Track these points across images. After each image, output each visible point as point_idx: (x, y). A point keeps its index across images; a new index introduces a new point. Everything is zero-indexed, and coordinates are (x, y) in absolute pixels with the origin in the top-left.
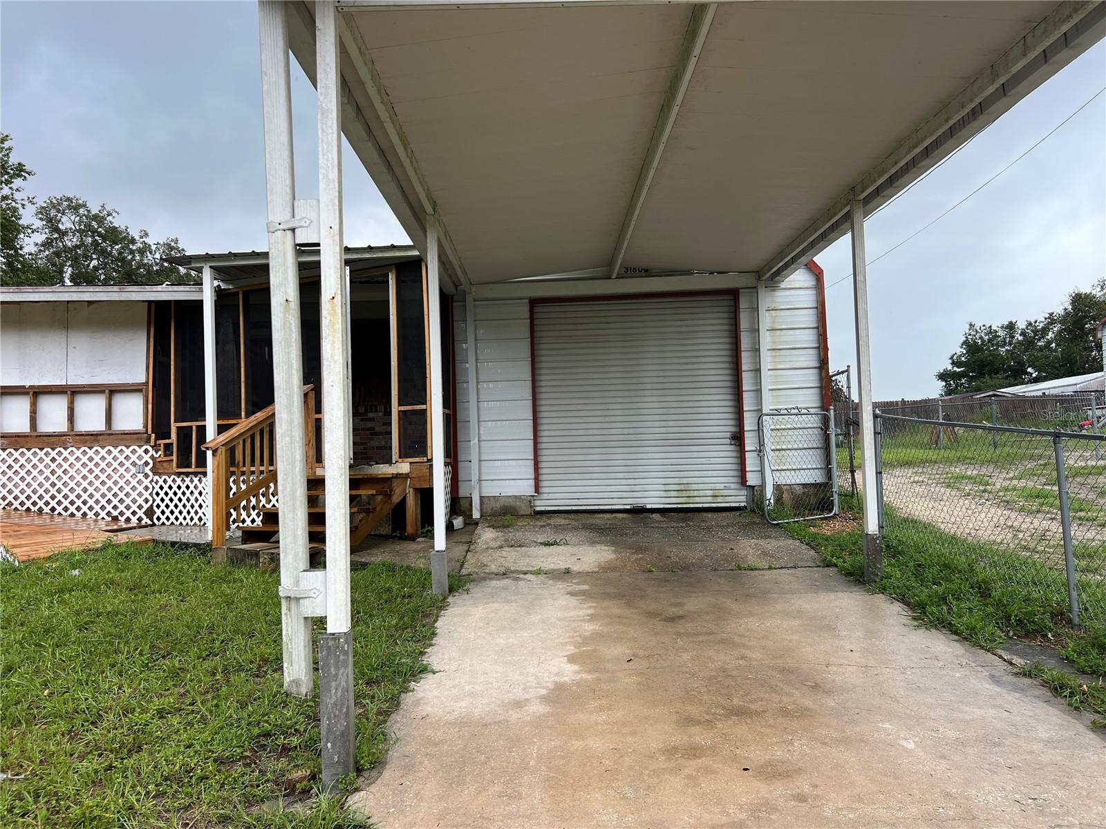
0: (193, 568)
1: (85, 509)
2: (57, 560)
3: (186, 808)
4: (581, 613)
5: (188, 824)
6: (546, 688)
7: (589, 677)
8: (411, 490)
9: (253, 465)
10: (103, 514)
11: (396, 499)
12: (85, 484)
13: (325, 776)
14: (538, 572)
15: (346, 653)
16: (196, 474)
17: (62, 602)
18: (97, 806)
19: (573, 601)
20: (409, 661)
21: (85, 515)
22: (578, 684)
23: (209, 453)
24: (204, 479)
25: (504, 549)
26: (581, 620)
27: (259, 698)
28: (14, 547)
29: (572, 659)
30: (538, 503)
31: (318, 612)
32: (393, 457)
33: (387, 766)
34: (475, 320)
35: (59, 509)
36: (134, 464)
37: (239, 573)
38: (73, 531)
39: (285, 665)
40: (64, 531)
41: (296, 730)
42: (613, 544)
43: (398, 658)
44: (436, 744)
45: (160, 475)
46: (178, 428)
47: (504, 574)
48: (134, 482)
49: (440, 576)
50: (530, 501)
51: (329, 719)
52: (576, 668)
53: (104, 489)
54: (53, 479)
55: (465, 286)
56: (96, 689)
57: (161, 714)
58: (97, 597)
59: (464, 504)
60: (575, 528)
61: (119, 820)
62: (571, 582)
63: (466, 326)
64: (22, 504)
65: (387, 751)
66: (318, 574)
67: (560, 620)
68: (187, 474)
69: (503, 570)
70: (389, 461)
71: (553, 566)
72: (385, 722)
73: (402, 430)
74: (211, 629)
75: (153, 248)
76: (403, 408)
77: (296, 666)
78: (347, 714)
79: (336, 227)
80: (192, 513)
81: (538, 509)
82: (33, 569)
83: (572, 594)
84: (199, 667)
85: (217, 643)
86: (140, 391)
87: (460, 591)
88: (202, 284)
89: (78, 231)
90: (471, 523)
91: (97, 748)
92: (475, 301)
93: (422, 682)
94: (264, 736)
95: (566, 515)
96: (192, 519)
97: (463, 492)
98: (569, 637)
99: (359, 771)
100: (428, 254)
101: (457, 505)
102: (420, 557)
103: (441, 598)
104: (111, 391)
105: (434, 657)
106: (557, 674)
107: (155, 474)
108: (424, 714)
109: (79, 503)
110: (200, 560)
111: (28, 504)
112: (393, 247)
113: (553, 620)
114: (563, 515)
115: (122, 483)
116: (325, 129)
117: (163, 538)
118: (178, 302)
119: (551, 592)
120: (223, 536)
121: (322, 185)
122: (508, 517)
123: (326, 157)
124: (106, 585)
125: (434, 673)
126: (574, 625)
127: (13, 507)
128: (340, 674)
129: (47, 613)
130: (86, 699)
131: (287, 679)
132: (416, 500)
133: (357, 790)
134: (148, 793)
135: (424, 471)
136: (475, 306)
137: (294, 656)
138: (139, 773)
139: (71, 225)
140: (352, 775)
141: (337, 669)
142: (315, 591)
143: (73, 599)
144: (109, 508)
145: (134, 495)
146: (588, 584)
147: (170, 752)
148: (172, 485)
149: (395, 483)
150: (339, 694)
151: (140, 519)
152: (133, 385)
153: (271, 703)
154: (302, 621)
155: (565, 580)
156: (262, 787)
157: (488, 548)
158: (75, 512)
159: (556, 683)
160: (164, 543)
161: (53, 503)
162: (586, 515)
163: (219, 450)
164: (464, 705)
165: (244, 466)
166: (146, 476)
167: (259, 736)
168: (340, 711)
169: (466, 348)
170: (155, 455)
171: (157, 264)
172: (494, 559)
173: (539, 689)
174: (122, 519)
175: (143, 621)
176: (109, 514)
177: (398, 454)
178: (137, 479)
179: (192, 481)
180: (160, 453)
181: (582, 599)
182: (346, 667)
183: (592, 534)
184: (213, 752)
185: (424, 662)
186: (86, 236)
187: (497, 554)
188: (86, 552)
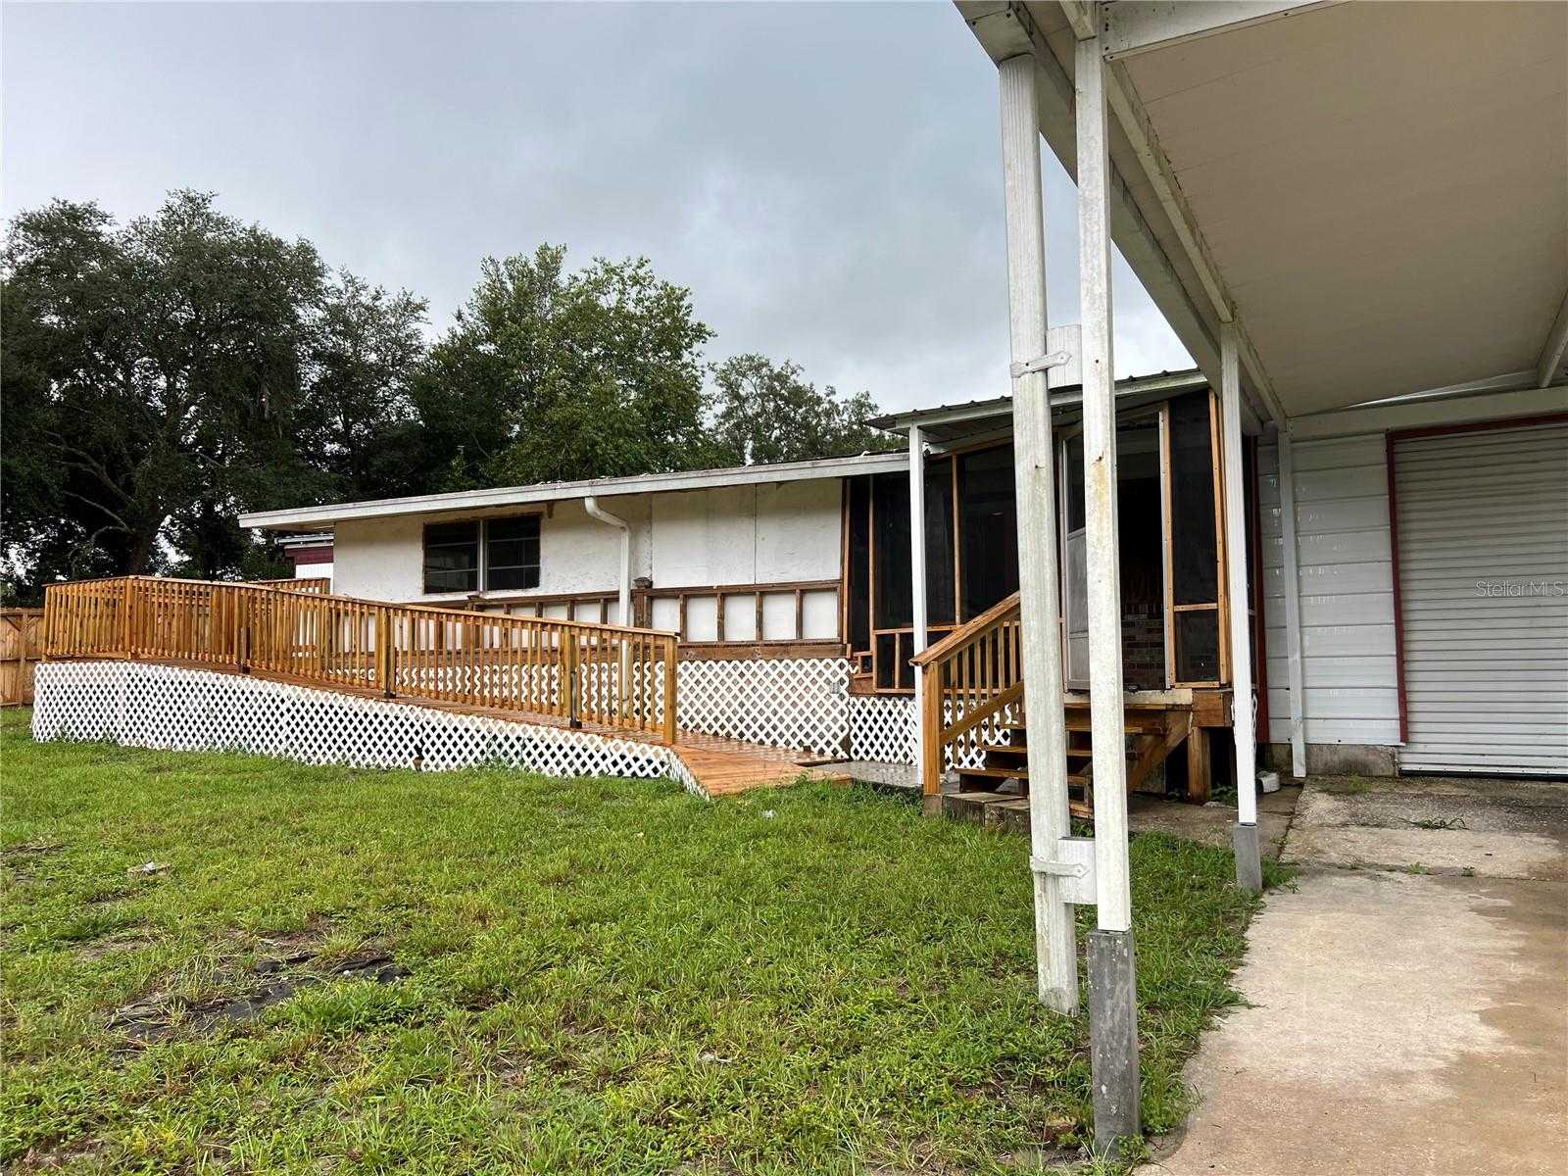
0: (902, 820)
1: (775, 735)
2: (749, 797)
3: (920, 1138)
4: (1501, 944)
5: (922, 1160)
6: (1445, 1059)
7: (1523, 1052)
8: (1196, 729)
9: (972, 686)
10: (794, 743)
11: (1173, 741)
12: (774, 705)
13: (1100, 1131)
14: (1415, 870)
15: (1125, 961)
16: (899, 696)
17: (757, 849)
18: (814, 1113)
19: (1483, 924)
20: (1210, 984)
21: (774, 743)
22: (1504, 1060)
23: (918, 670)
24: (910, 703)
25: (1351, 828)
26: (1501, 957)
27: (999, 1006)
28: (704, 778)
29: (1488, 1018)
30: (1406, 758)
31: (1084, 897)
32: (1167, 679)
33: (1188, 1136)
34: (1293, 472)
35: (748, 735)
36: (828, 681)
37: (959, 832)
38: (765, 763)
39: (1040, 967)
40: (754, 762)
41: (1052, 1059)
42: (1553, 834)
43: (1191, 977)
44: (1262, 1117)
45: (857, 695)
46: (879, 637)
47: (1353, 868)
48: (828, 705)
49: (1248, 861)
50: (1393, 754)
51: (1103, 1051)
52: (1497, 1033)
53: (795, 712)
54: (741, 697)
55: (1277, 420)
56: (803, 966)
57: (879, 1007)
58: (794, 847)
59: (1279, 754)
60: (1481, 804)
61: (841, 1137)
62: (1477, 892)
63: (1278, 481)
64: (710, 727)
65: (1187, 1112)
66: (1081, 845)
67: (1461, 951)
68: (889, 696)
69: (1350, 861)
70: (1160, 685)
71: (1440, 863)
72: (1180, 1068)
73: (1180, 641)
74: (931, 904)
75: (841, 408)
76: (1181, 608)
77: (1055, 969)
78: (1129, 1049)
79: (1104, 360)
80: (896, 748)
81: (1406, 767)
82: (725, 805)
83: (1481, 911)
84: (919, 953)
85: (940, 924)
86: (835, 589)
87: (1281, 887)
88: (908, 450)
89: (760, 395)
90: (1291, 785)
91: (810, 1040)
92: (1293, 442)
93: (1231, 1018)
94: (1009, 1059)
95: (1459, 781)
96: (895, 755)
97: (1276, 735)
98: (1480, 981)
99: (1147, 1134)
100: (1224, 380)
101: (1267, 756)
102: (1215, 831)
103: (1251, 895)
104: (803, 591)
105: (1246, 982)
106: (1462, 1039)
107: (851, 694)
108: (1240, 1067)
109: (768, 728)
110: (909, 809)
111: (716, 727)
112: (1166, 375)
113: (1448, 950)
114: (1454, 781)
115: (814, 704)
116: (1089, 227)
117: (863, 778)
118: (877, 476)
119: (1442, 905)
120: (937, 779)
121: (1085, 305)
122: (1355, 778)
123: (1090, 265)
124: (805, 833)
125: (1250, 1007)
126: (1489, 962)
127: (701, 730)
128: (1118, 988)
129: (743, 861)
130: (793, 975)
131: (1043, 986)
132: (1203, 745)
133: (1146, 1161)
134: (871, 1108)
135: (1216, 702)
136: (1293, 450)
137: (1052, 956)
138: (859, 1081)
139: (751, 389)
140: (1139, 1138)
141: (1114, 982)
142: (1080, 868)
143: (769, 845)
144: (801, 736)
145: (828, 720)
146: (1508, 898)
147: (894, 1060)
148: (872, 709)
149: (1171, 717)
150: (1117, 1017)
151: (835, 752)
152: (826, 582)
153: (1016, 1016)
154: (1063, 908)
155: (1464, 888)
156: (1012, 1129)
157: (1321, 825)
158: (765, 739)
159: (1462, 1054)
160: (865, 784)
161: (741, 727)
162: (1498, 782)
163: (931, 667)
164: (1302, 1064)
165: (961, 687)
166: (842, 697)
167: (1003, 1058)
168: (1119, 1043)
169: (1281, 514)
170: (853, 672)
171: (845, 428)
172: (1335, 843)
173: (1430, 1059)
174: (815, 750)
175: (849, 883)
176: (800, 743)
177: (1174, 676)
178: (831, 701)
179: (895, 705)
180: (857, 668)
181: (1500, 922)
182: (1126, 982)
183: (1511, 815)
184: (946, 1070)
185: (1233, 989)
186: (768, 401)
187: (1339, 835)
188: (780, 789)
